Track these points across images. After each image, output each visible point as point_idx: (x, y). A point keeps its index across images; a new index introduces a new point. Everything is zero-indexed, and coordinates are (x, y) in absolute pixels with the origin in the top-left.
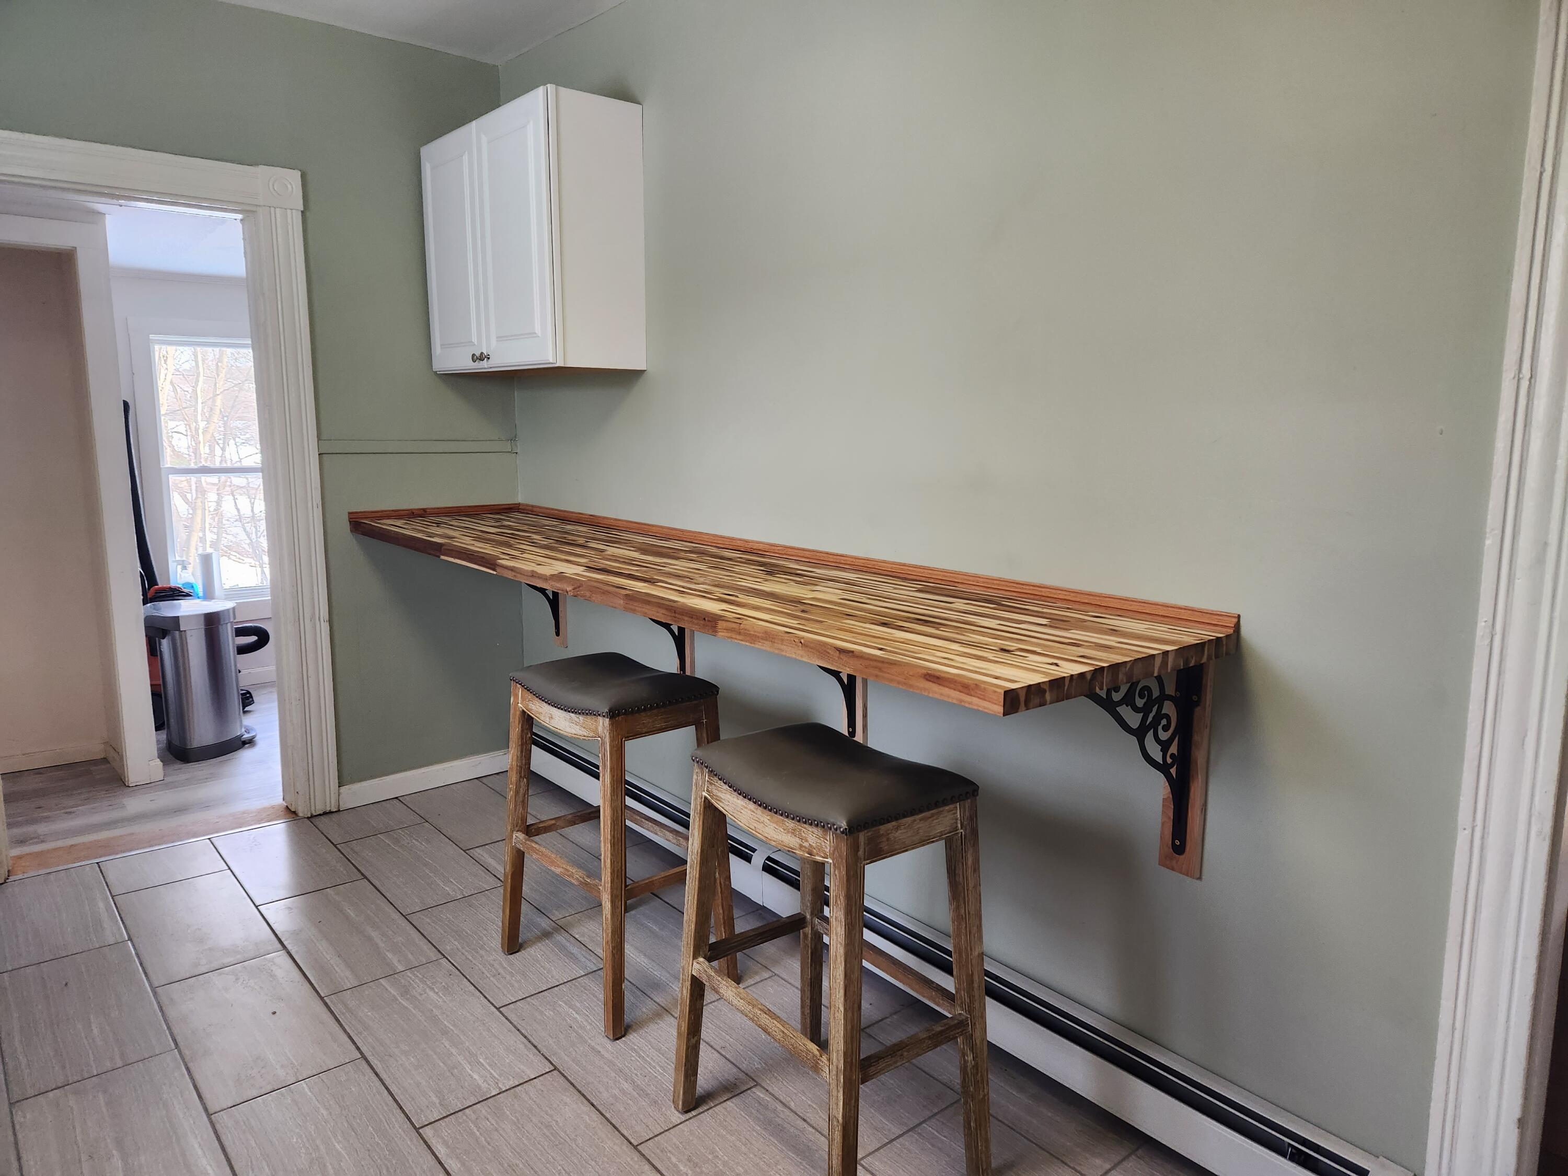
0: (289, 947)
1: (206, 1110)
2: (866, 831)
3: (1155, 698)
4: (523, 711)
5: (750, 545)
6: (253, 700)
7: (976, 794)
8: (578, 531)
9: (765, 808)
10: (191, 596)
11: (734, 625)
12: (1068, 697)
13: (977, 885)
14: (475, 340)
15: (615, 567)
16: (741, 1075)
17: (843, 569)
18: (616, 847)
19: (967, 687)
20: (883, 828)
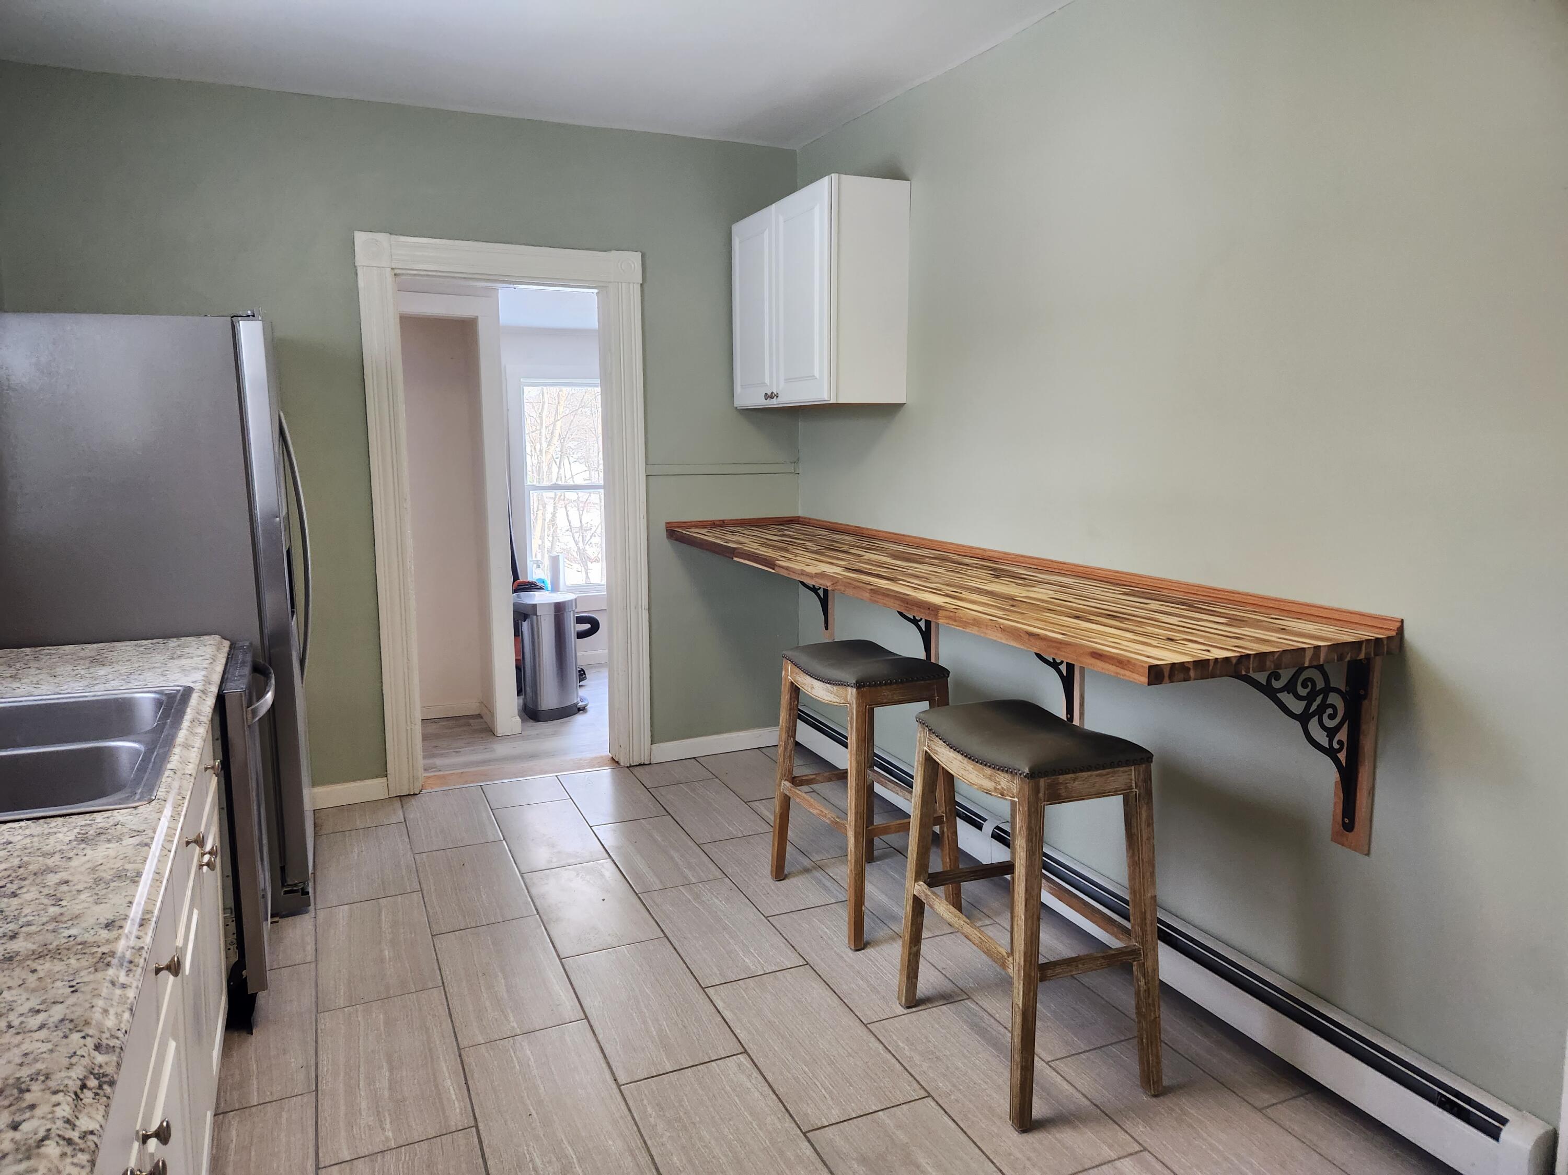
0: (614, 857)
1: (558, 956)
2: (1046, 778)
3: (1319, 690)
4: (792, 682)
5: (988, 553)
6: (586, 677)
7: (1150, 760)
8: (844, 540)
9: (970, 758)
10: (543, 589)
11: (952, 614)
12: (1213, 676)
13: (1150, 838)
14: (767, 381)
15: (866, 568)
16: (956, 989)
17: (1065, 575)
18: (860, 794)
19: (1121, 662)
20: (1061, 778)
